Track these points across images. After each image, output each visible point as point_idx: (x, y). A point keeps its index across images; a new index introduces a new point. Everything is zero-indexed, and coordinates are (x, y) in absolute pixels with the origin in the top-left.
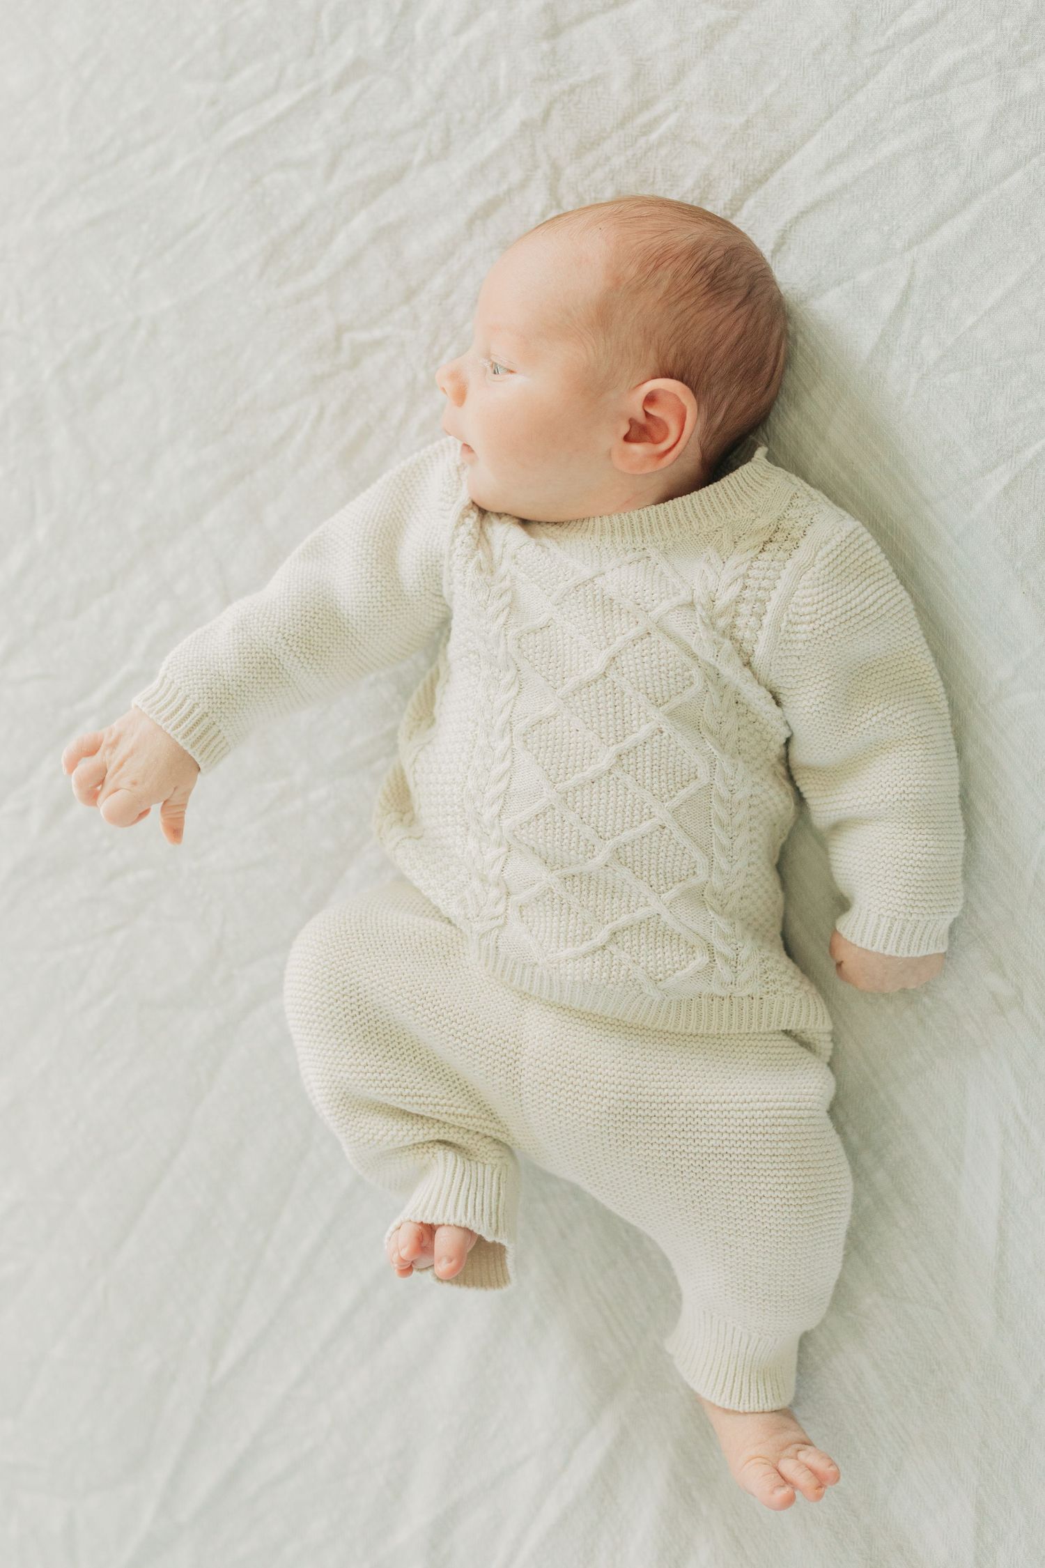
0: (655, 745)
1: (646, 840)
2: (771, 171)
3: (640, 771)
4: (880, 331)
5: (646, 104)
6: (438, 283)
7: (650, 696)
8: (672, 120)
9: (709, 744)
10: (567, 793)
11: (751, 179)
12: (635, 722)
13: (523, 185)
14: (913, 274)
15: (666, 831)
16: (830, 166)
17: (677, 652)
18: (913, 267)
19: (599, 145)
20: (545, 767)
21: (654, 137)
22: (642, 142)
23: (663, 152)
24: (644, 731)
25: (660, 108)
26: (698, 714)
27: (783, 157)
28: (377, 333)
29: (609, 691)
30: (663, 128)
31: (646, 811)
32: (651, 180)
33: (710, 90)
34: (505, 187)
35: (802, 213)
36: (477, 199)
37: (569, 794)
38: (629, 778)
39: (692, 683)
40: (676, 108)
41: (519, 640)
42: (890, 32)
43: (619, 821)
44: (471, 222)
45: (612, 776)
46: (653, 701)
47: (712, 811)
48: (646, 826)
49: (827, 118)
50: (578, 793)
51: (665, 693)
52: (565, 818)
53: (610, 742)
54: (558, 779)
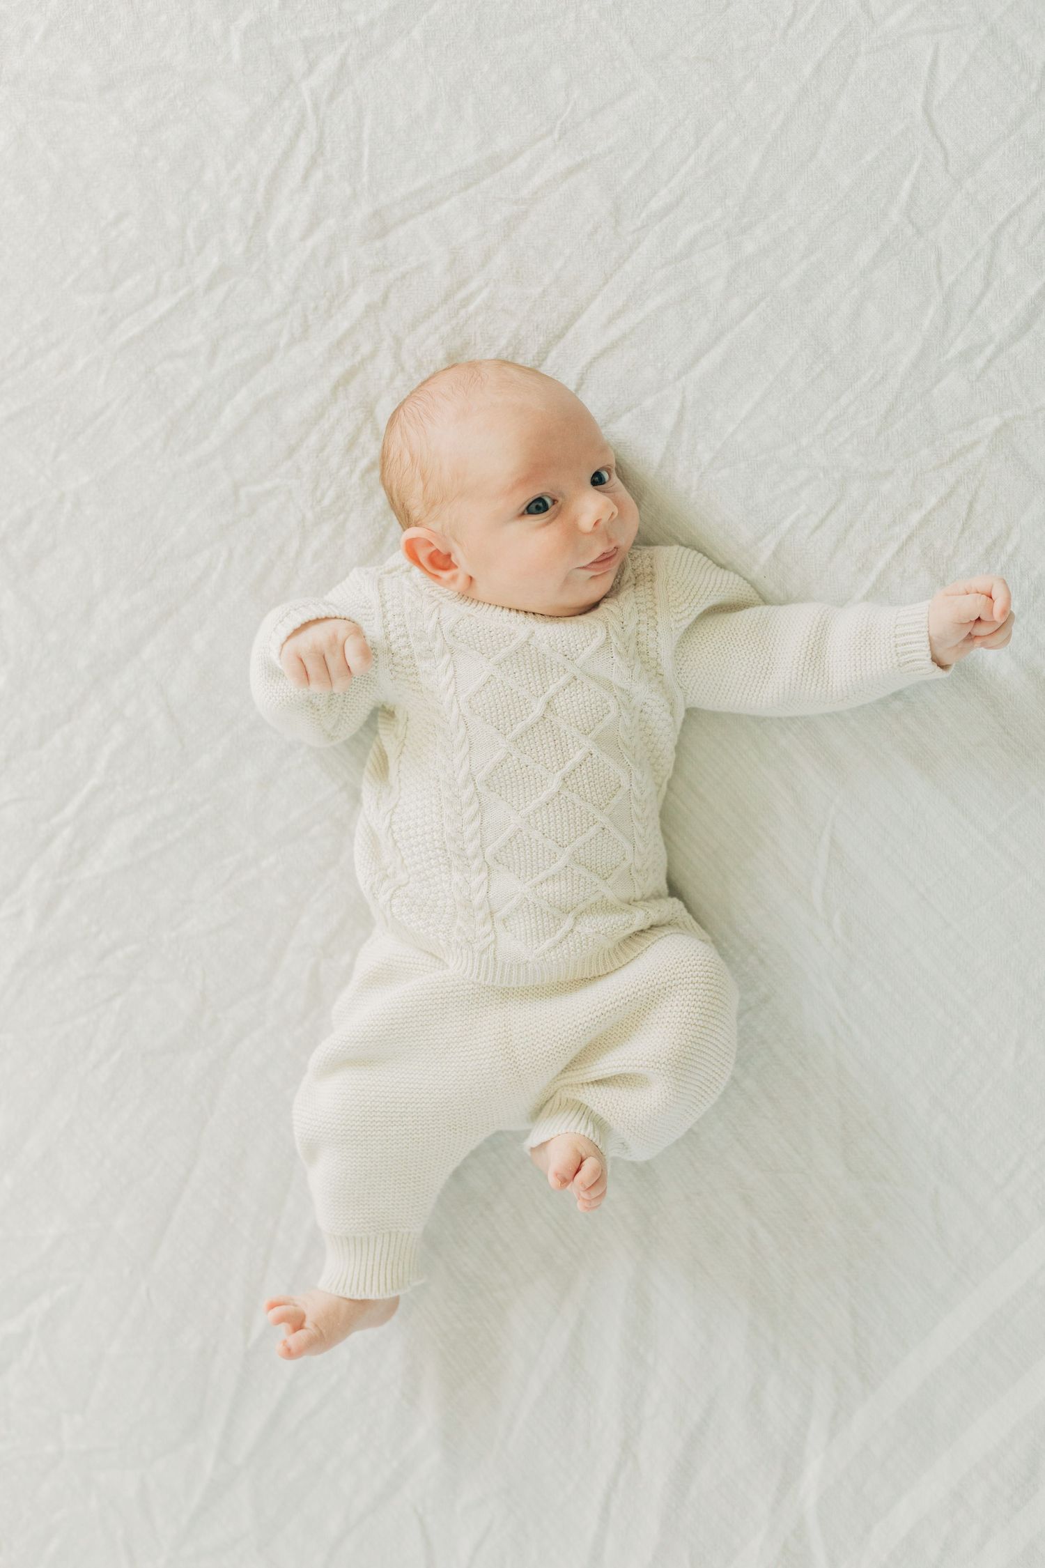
0: (589, 764)
1: (593, 841)
2: (566, 328)
3: (581, 788)
5: (462, 284)
6: (313, 439)
7: (580, 727)
8: (485, 294)
9: (626, 758)
10: (529, 817)
11: (551, 335)
12: (571, 750)
13: (373, 355)
14: (684, 397)
15: (606, 831)
16: (611, 321)
17: (597, 689)
18: (683, 392)
19: (429, 317)
20: (509, 800)
21: (471, 308)
22: (462, 312)
23: (480, 319)
24: (578, 757)
25: (473, 286)
26: (616, 734)
27: (576, 316)
28: (268, 485)
29: (548, 729)
30: (478, 301)
31: (591, 818)
32: (473, 343)
33: (512, 268)
34: (358, 358)
35: (594, 359)
36: (337, 371)
37: (531, 817)
38: (575, 796)
39: (609, 711)
40: (487, 285)
41: (470, 702)
42: (643, 215)
43: (573, 830)
44: (335, 389)
45: (561, 796)
46: (582, 731)
47: (632, 810)
48: (593, 830)
49: (604, 284)
50: (538, 814)
51: (590, 722)
52: (531, 836)
54: (520, 808)
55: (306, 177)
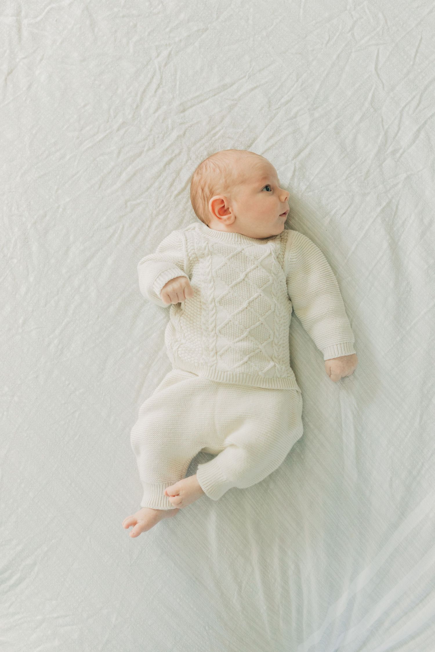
0: (259, 299)
1: (258, 328)
2: (252, 143)
3: (255, 307)
4: (289, 183)
5: (213, 128)
6: (156, 184)
8: (222, 132)
9: (274, 299)
10: (234, 316)
11: (246, 146)
12: (253, 293)
13: (179, 154)
14: (295, 166)
15: (263, 325)
16: (268, 140)
17: (265, 272)
18: (295, 165)
19: (201, 140)
20: (227, 310)
21: (217, 137)
22: (213, 138)
23: (220, 141)
24: (256, 295)
25: (217, 129)
26: (271, 290)
27: (254, 140)
28: (138, 201)
29: (245, 284)
30: (219, 134)
31: (257, 319)
32: (217, 149)
33: (232, 122)
34: (174, 155)
35: (262, 153)
36: (166, 159)
37: (235, 316)
38: (252, 310)
39: (269, 281)
40: (222, 129)
41: (216, 272)
42: (279, 104)
43: (250, 323)
44: (165, 166)
45: (247, 309)
46: (258, 286)
47: (275, 319)
48: (258, 324)
49: (265, 127)
50: (238, 315)
51: (262, 284)
52: (234, 323)
53: (246, 299)
54: (231, 312)
55: (156, 92)
